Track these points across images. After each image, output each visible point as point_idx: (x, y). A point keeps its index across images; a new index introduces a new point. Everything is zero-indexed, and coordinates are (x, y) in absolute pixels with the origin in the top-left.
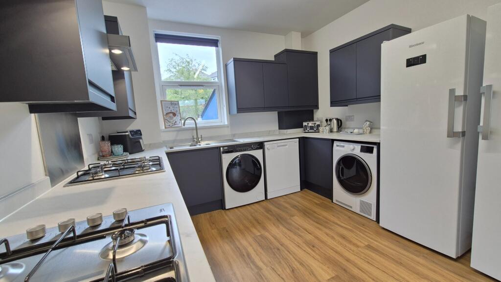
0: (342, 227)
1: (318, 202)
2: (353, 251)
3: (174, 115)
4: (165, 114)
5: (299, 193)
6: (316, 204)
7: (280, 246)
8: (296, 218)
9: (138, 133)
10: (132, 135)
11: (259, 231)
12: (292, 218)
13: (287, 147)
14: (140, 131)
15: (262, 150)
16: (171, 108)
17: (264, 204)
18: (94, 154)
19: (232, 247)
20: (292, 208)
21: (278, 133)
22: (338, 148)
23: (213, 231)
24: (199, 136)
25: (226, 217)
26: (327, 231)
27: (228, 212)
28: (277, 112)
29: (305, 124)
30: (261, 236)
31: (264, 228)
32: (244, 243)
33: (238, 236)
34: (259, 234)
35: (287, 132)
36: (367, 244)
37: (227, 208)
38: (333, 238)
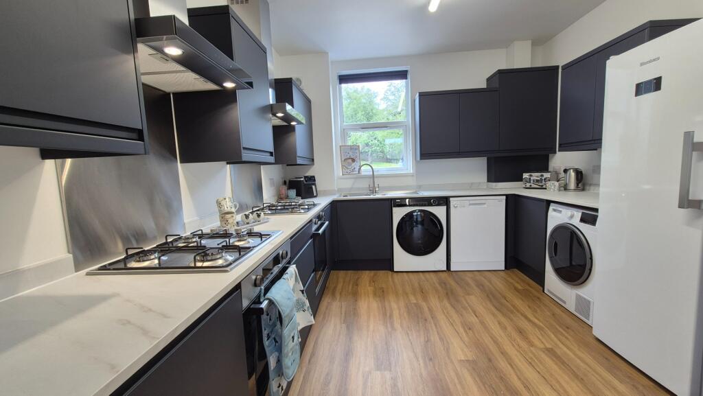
0: (530, 321)
1: (520, 287)
2: (520, 347)
3: (353, 160)
4: (343, 159)
5: (502, 273)
6: (516, 289)
7: (430, 317)
8: (472, 297)
9: (312, 179)
10: (306, 181)
11: (417, 299)
12: (467, 297)
13: (485, 206)
14: (314, 177)
15: (445, 207)
16: (351, 153)
17: (443, 275)
18: (274, 196)
19: (380, 305)
20: (475, 287)
21: (485, 187)
22: (554, 213)
23: (369, 288)
24: (376, 186)
25: (390, 279)
26: (503, 320)
27: (395, 274)
28: (486, 158)
29: (526, 175)
30: (417, 305)
31: (425, 298)
32: (394, 305)
33: (392, 298)
34: (415, 302)
35: (496, 186)
36: (548, 346)
37: (395, 270)
38: (505, 328)
